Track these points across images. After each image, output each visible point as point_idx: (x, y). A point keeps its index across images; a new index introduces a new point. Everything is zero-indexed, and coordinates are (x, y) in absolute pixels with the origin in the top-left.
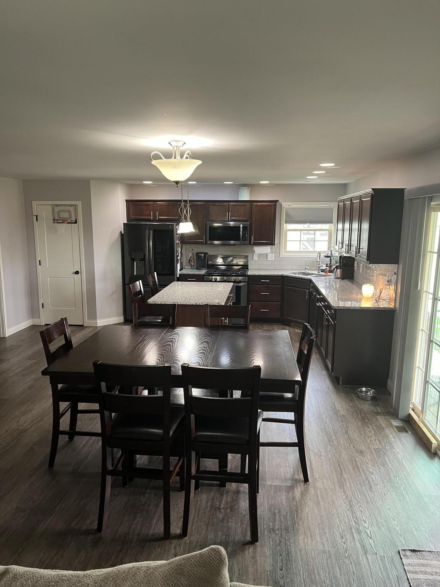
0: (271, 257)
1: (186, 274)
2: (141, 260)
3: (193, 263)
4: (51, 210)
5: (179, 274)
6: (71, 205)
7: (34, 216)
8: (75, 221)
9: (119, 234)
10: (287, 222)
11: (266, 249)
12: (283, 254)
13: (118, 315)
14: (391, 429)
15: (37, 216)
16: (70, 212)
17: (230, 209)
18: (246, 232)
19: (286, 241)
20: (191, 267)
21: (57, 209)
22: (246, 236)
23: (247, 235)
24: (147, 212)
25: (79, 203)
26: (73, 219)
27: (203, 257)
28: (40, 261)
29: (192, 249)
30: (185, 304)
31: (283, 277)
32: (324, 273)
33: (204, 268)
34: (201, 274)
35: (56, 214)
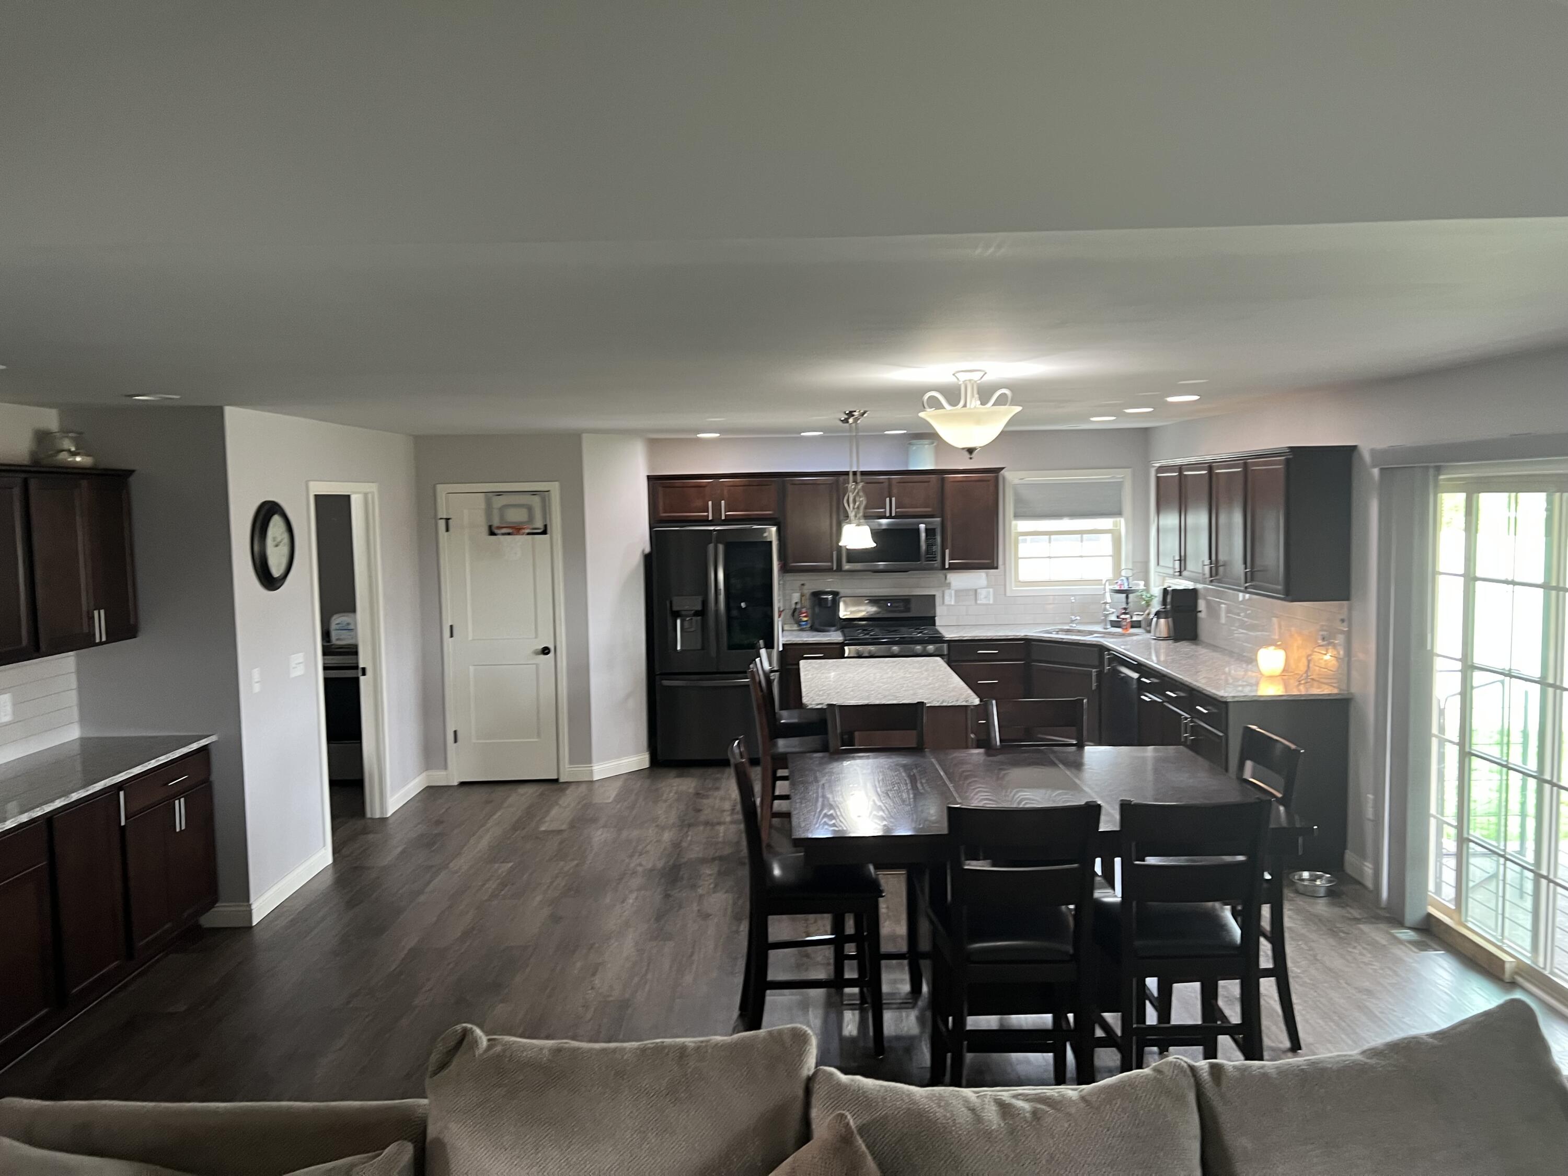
0: (986, 596)
1: (799, 642)
2: (697, 613)
3: (802, 617)
4: (483, 504)
5: (783, 645)
6: (534, 493)
7: (440, 519)
8: (543, 529)
10: (1017, 516)
11: (976, 579)
12: (1013, 589)
13: (637, 752)
14: (1401, 946)
15: (447, 520)
16: (530, 509)
17: (895, 491)
18: (934, 540)
19: (1017, 558)
20: (801, 625)
21: (499, 502)
22: (935, 550)
23: (935, 547)
24: (699, 503)
25: (554, 488)
26: (539, 525)
27: (827, 602)
28: (451, 627)
29: (799, 585)
31: (1027, 642)
32: (1119, 630)
35: (496, 513)
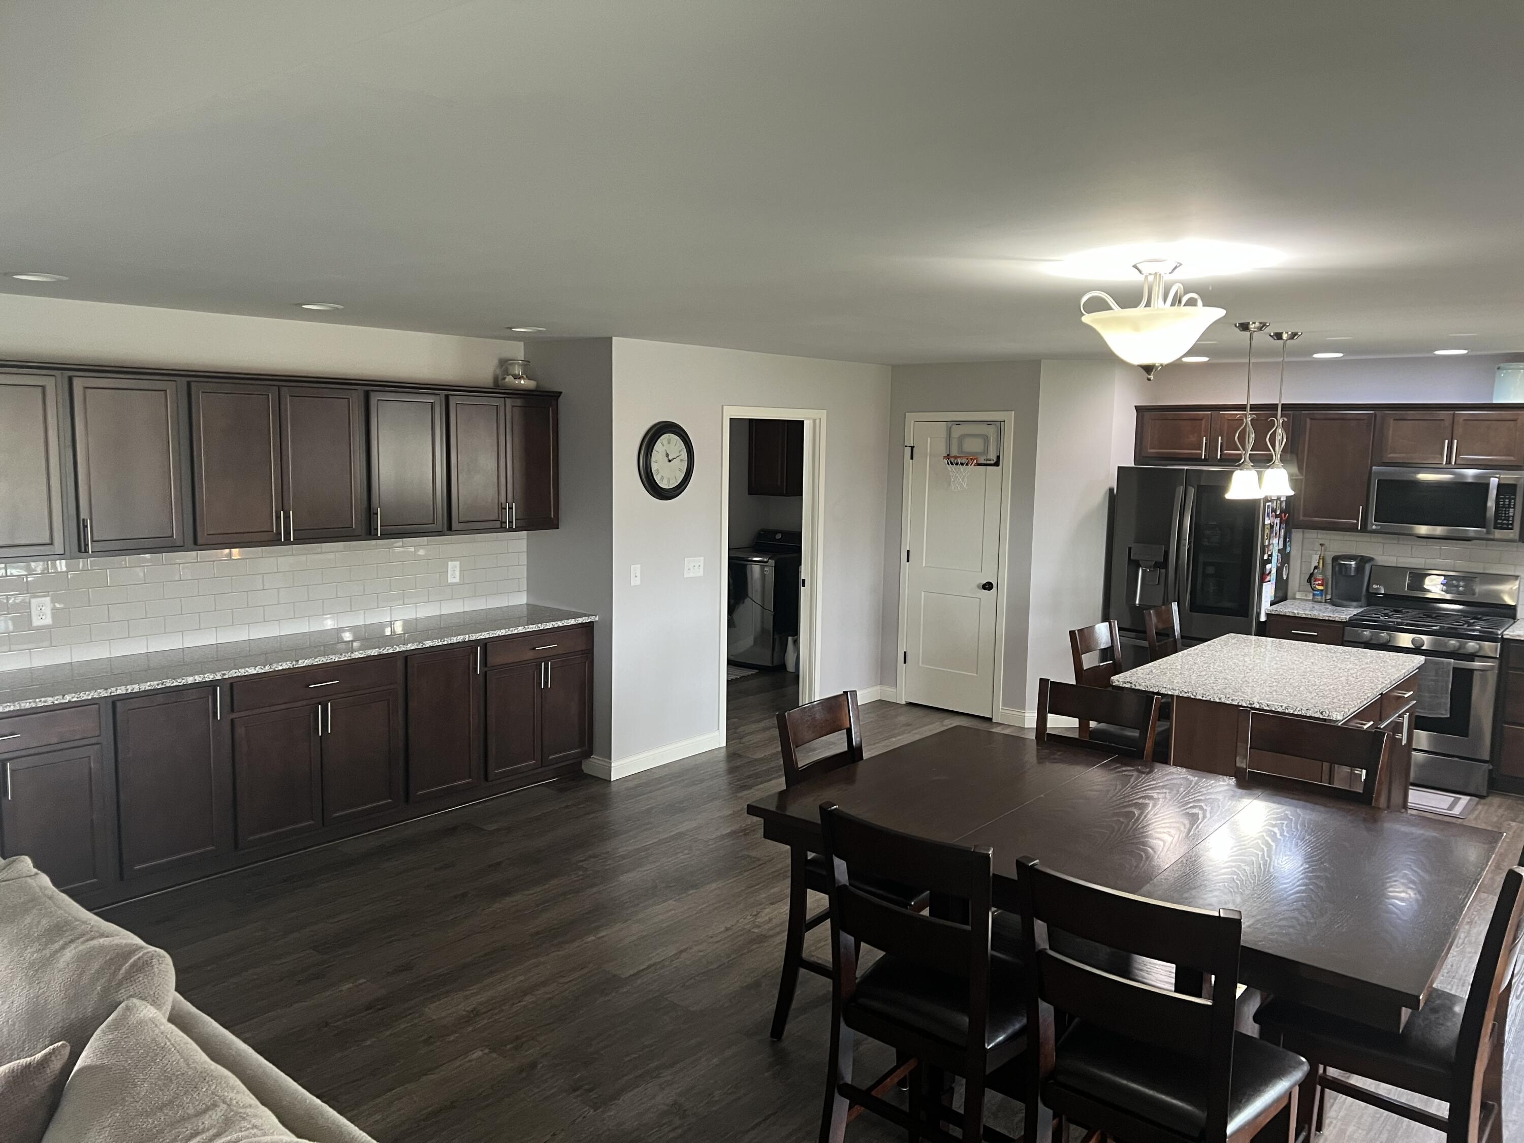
1: (1288, 614)
2: (1158, 565)
3: (1319, 585)
4: (943, 434)
5: (1268, 615)
6: (989, 423)
7: (906, 446)
8: (995, 460)
9: (1106, 493)
15: (912, 448)
16: (986, 439)
17: (1459, 431)
18: (1510, 502)
20: (1314, 595)
21: (957, 431)
22: (1511, 514)
23: (1511, 510)
24: (1193, 439)
25: (1009, 418)
26: (993, 457)
27: (1353, 569)
28: (908, 551)
29: (1322, 545)
30: (1218, 701)
33: (1355, 604)
34: (1337, 619)
35: (955, 443)
